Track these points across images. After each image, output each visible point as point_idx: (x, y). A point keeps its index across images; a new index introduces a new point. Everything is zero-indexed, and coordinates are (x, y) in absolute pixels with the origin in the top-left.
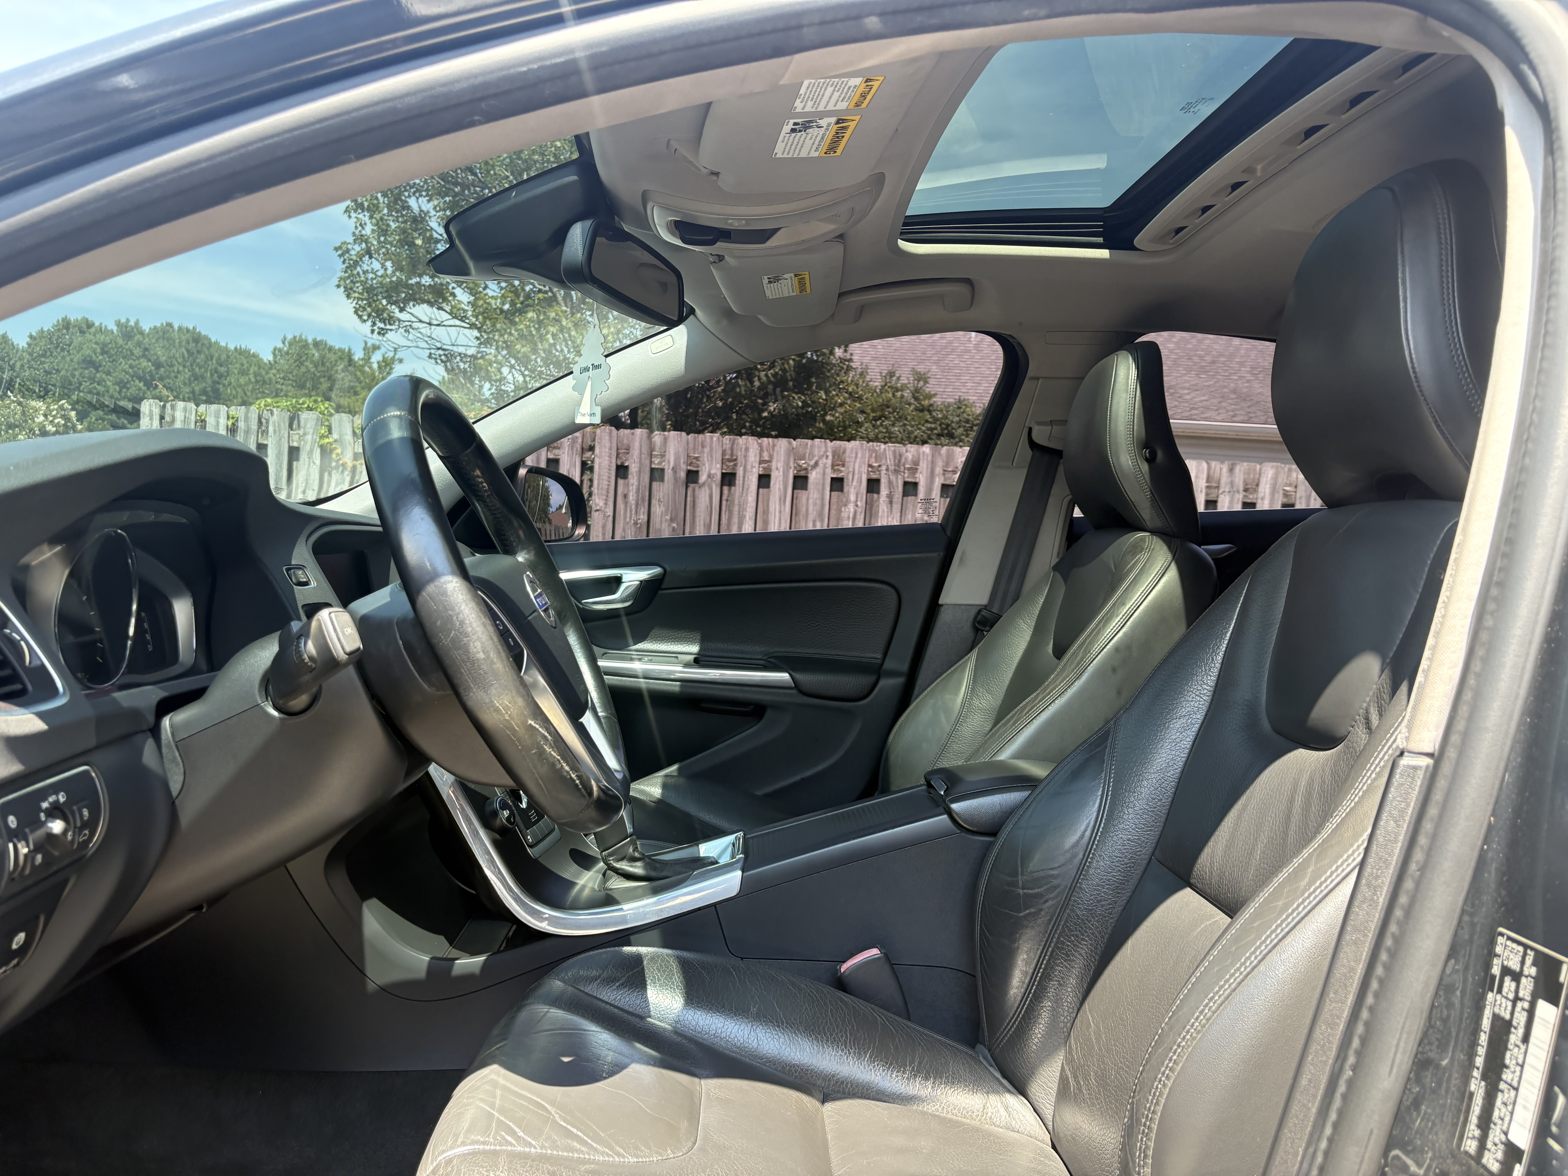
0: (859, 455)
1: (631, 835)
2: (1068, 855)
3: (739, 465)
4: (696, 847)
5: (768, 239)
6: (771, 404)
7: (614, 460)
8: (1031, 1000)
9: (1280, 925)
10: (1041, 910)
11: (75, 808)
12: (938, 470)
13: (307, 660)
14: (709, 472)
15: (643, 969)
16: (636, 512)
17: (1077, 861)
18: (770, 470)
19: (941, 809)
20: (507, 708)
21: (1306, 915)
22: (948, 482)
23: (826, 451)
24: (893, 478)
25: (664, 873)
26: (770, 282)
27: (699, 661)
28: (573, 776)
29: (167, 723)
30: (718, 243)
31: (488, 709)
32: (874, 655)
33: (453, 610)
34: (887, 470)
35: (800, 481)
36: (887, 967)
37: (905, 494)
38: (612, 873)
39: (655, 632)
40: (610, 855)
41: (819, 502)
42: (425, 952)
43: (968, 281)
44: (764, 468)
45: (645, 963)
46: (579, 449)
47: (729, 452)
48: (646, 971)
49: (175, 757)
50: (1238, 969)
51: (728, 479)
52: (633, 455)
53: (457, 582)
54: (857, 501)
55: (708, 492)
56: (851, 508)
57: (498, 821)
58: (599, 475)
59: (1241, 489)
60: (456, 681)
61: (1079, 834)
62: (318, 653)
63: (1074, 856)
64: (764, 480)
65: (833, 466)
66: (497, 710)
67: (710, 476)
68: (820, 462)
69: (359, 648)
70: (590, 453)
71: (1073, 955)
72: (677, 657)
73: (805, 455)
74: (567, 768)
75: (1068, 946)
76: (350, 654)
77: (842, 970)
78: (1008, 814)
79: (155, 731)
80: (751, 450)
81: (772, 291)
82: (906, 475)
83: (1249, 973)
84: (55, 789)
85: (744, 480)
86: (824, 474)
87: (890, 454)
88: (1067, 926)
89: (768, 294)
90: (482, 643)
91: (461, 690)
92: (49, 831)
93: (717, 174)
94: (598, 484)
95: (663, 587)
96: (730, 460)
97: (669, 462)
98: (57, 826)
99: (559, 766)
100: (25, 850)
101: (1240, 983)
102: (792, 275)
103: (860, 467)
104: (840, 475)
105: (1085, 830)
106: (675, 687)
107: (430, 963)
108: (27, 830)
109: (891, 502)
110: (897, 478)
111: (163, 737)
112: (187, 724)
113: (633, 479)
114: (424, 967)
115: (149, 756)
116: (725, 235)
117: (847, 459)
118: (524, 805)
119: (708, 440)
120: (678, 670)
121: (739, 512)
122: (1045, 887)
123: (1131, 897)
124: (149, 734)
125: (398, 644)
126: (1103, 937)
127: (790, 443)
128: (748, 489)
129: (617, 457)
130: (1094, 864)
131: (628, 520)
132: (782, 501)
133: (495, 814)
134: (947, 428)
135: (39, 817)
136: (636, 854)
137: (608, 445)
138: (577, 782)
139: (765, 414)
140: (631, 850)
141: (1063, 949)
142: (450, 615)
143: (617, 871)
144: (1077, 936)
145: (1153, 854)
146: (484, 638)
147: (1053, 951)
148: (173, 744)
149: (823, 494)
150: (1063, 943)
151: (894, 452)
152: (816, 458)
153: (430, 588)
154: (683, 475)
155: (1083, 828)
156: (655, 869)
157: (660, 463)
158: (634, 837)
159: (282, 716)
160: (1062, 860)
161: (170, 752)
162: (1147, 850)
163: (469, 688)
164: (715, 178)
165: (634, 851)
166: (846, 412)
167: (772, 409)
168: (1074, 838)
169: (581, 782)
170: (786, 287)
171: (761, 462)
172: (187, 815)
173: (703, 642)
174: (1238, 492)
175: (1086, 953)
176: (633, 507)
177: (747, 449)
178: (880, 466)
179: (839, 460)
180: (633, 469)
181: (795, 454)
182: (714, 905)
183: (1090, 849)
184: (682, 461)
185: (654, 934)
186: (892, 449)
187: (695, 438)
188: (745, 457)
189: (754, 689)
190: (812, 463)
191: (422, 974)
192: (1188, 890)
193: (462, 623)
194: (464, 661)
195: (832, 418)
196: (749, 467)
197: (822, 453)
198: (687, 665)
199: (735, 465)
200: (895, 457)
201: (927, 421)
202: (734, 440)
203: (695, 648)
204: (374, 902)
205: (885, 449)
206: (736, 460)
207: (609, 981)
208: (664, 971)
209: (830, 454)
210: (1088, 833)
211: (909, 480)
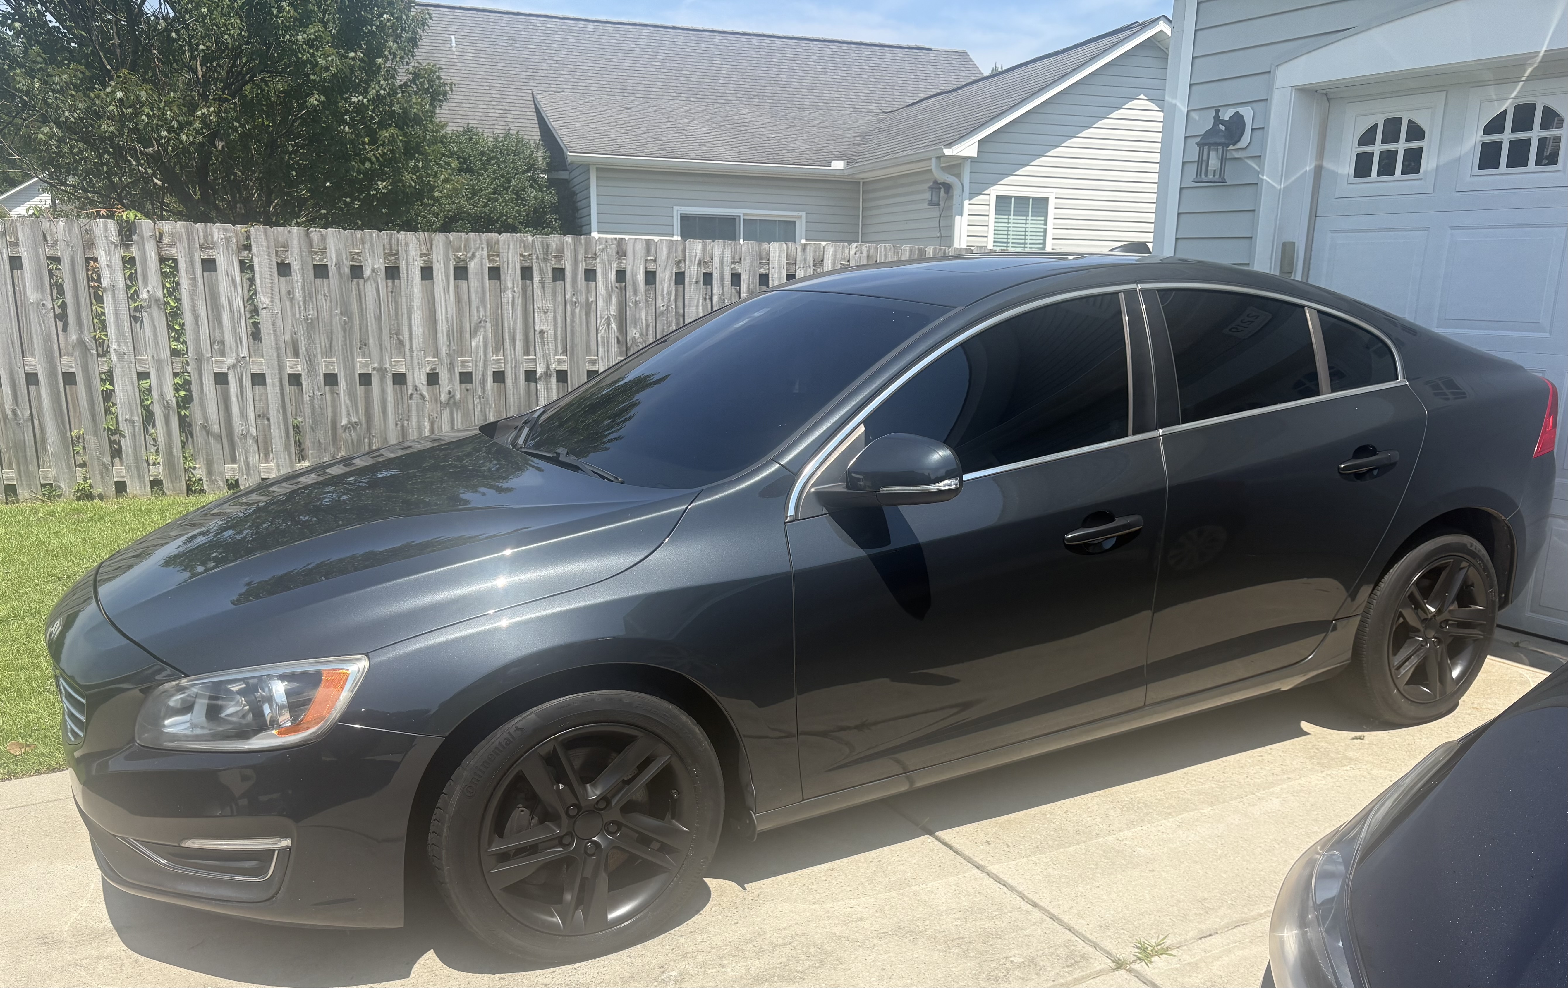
0: (511, 247)
3: (401, 258)
7: (274, 259)
12: (581, 257)
14: (373, 267)
16: (305, 307)
18: (432, 263)
22: (589, 267)
23: (481, 243)
24: (543, 265)
34: (537, 258)
35: (461, 272)
37: (555, 279)
41: (479, 290)
44: (425, 261)
46: (235, 248)
47: (388, 246)
51: (392, 272)
54: (514, 287)
55: (374, 286)
56: (509, 293)
58: (261, 274)
64: (427, 272)
65: (489, 256)
67: (373, 270)
68: (477, 254)
70: (247, 252)
73: (460, 247)
80: (411, 245)
82: (553, 263)
85: (407, 273)
86: (482, 264)
87: (538, 245)
94: (261, 283)
96: (391, 255)
97: (331, 259)
103: (513, 257)
104: (495, 265)
109: (543, 287)
110: (546, 266)
113: (297, 277)
117: (501, 251)
119: (367, 236)
121: (407, 303)
127: (447, 237)
128: (412, 281)
129: (277, 255)
131: (298, 316)
132: (446, 290)
137: (265, 244)
149: (483, 283)
151: (542, 242)
152: (473, 250)
154: (347, 270)
157: (320, 260)
171: (422, 255)
176: (301, 303)
177: (407, 244)
178: (530, 255)
179: (494, 252)
180: (296, 266)
181: (452, 247)
184: (344, 257)
186: (540, 239)
188: (406, 251)
190: (469, 255)
196: (411, 260)
197: (478, 246)
199: (398, 259)
200: (543, 248)
205: (533, 241)
206: (397, 254)
209: (485, 246)
211: (556, 266)
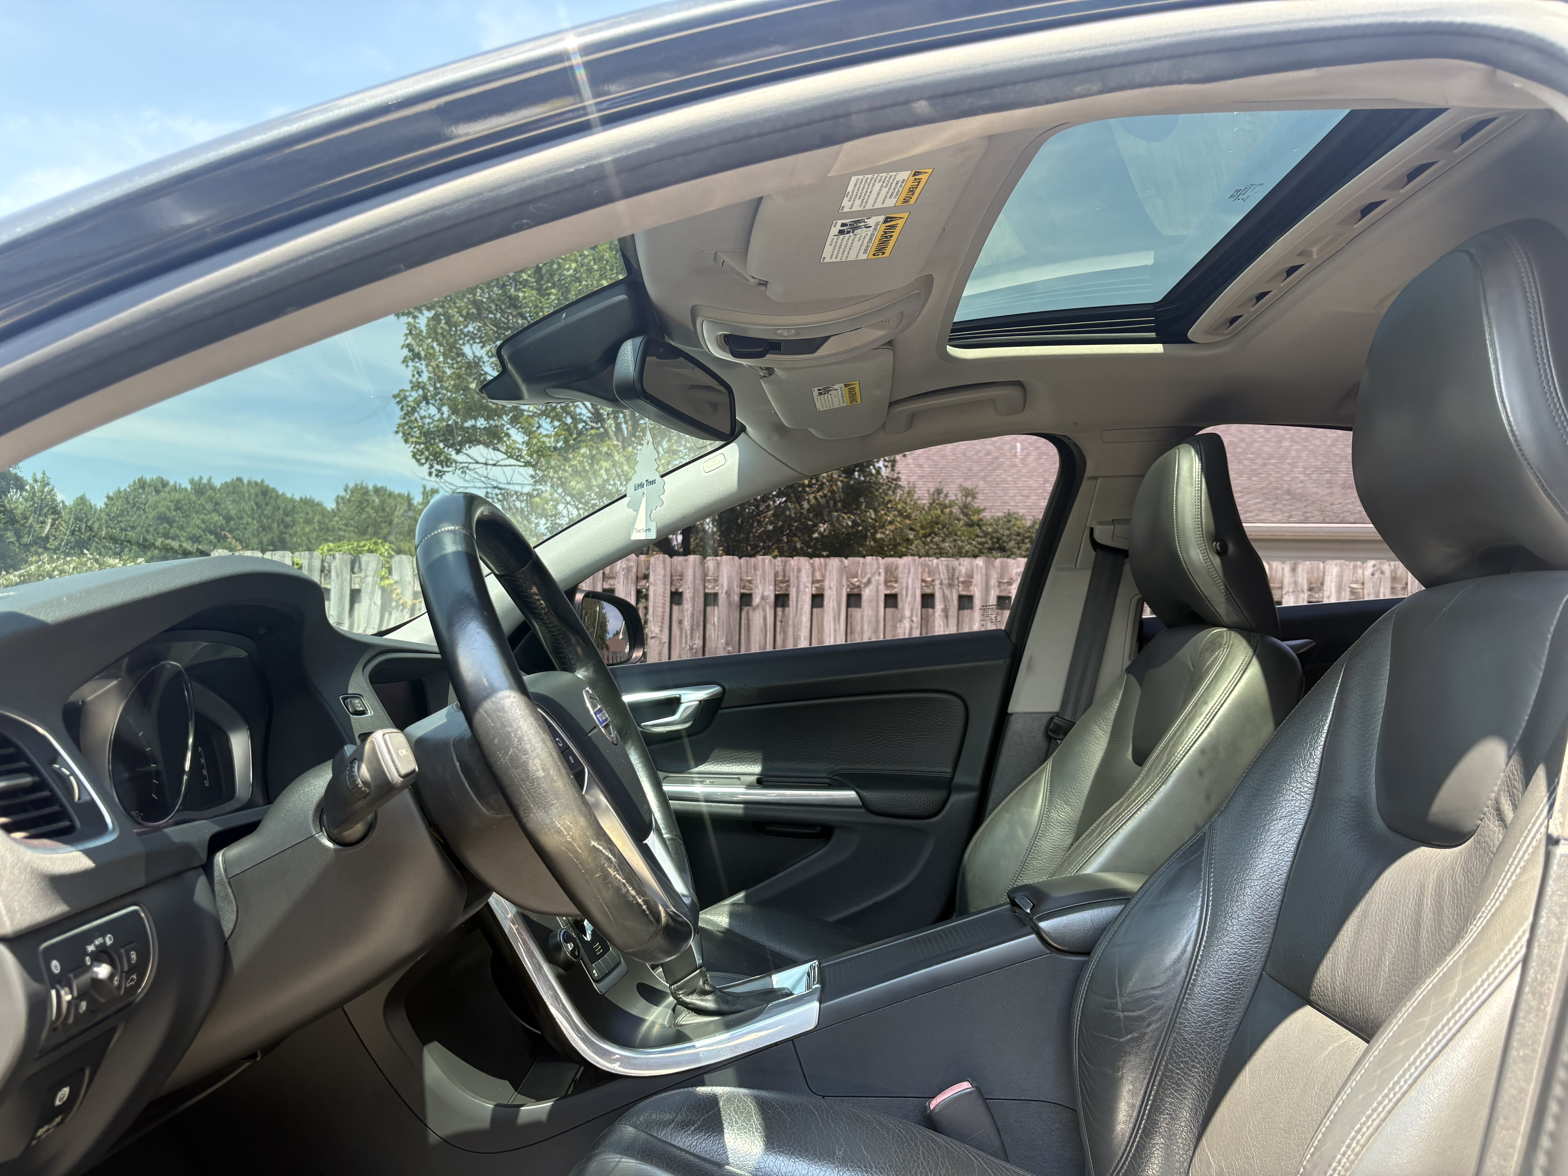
0: (912, 571)
1: (700, 967)
2: (1170, 973)
3: (792, 585)
4: (768, 978)
5: (818, 348)
6: (821, 525)
7: (668, 587)
8: (1141, 1137)
9: (1430, 1043)
10: (1145, 1034)
11: (122, 950)
12: (993, 582)
13: (361, 785)
14: (763, 594)
15: (719, 1110)
16: (692, 637)
17: (1180, 979)
18: (823, 589)
19: (1029, 929)
20: (568, 829)
21: (1458, 1031)
22: (1003, 594)
23: (878, 568)
24: (947, 592)
25: (738, 1007)
26: (820, 394)
27: (762, 782)
28: (640, 901)
29: (220, 858)
30: (768, 356)
31: (549, 830)
32: (943, 769)
33: (511, 726)
34: (941, 584)
35: (854, 599)
36: (979, 1102)
37: (961, 607)
38: (683, 1008)
39: (716, 753)
40: (680, 988)
41: (873, 619)
42: (488, 1099)
43: (1019, 384)
44: (817, 588)
45: (721, 1104)
46: (634, 578)
47: (781, 573)
48: (723, 1113)
49: (227, 895)
50: (1387, 1095)
51: (781, 600)
52: (686, 582)
53: (514, 697)
54: (912, 616)
55: (762, 614)
56: (907, 623)
57: (563, 954)
58: (654, 602)
59: (1306, 588)
60: (516, 802)
61: (1180, 948)
62: (371, 776)
63: (1176, 974)
64: (817, 600)
65: (886, 582)
66: (559, 831)
67: (763, 598)
68: (873, 579)
69: (414, 771)
70: (645, 581)
71: (1185, 1085)
72: (739, 779)
73: (857, 572)
74: (633, 892)
75: (1177, 1074)
76: (405, 777)
77: (932, 1107)
78: (1101, 931)
79: (208, 868)
80: (803, 571)
81: (822, 403)
82: (960, 589)
83: (1399, 1100)
84: (101, 931)
85: (797, 601)
86: (877, 591)
87: (942, 569)
88: (1175, 1052)
89: (819, 405)
90: (542, 760)
91: (521, 812)
92: (94, 976)
93: (765, 284)
94: (654, 611)
95: (723, 706)
96: (782, 582)
97: (722, 586)
98: (103, 971)
99: (624, 890)
100: (69, 997)
101: (1390, 1112)
102: (842, 385)
103: (913, 582)
104: (893, 592)
105: (1187, 945)
106: (739, 809)
107: (494, 1111)
108: (71, 975)
109: (947, 617)
110: (951, 592)
111: (216, 873)
112: (240, 858)
113: (687, 605)
114: (488, 1116)
115: (201, 894)
116: (774, 346)
117: (900, 575)
118: (588, 938)
119: (760, 563)
120: (740, 792)
121: (794, 632)
122: (1147, 1009)
123: (1243, 1017)
124: (201, 870)
125: (455, 766)
126: (1215, 1063)
127: (842, 562)
128: (802, 609)
129: (671, 584)
130: (1199, 982)
131: (683, 645)
132: (837, 618)
133: (559, 947)
134: (998, 542)
135: (84, 961)
136: (707, 987)
137: (662, 572)
138: (644, 907)
139: (816, 535)
140: (701, 983)
141: (1172, 1077)
142: (509, 733)
143: (687, 1005)
144: (1186, 1062)
145: (1263, 969)
146: (544, 755)
147: (1161, 1081)
148: (226, 880)
149: (877, 612)
150: (1172, 1071)
151: (947, 566)
152: (869, 576)
153: (487, 705)
154: (736, 598)
155: (1184, 942)
156: (727, 1002)
157: (713, 588)
158: (704, 969)
159: (337, 847)
160: (1163, 978)
161: (223, 890)
162: (1256, 965)
163: (528, 808)
164: (763, 288)
165: (704, 983)
166: (896, 529)
167: (822, 530)
168: (1174, 954)
169: (648, 907)
170: (837, 399)
171: (814, 582)
172: (240, 956)
173: (765, 762)
174: (1303, 591)
175: (1198, 1081)
176: (689, 632)
177: (799, 570)
178: (933, 581)
179: (891, 577)
180: (688, 595)
181: (847, 573)
182: (792, 1040)
183: (1194, 964)
184: (735, 584)
185: (729, 1073)
186: (945, 563)
187: (747, 562)
188: (798, 577)
189: (820, 809)
190: (865, 580)
191: (486, 1124)
192: (1308, 1009)
193: (520, 739)
194: (522, 780)
195: (882, 536)
196: (802, 587)
197: (874, 570)
198: (750, 786)
199: (788, 586)
200: (948, 571)
201: (977, 536)
202: (786, 562)
203: (757, 769)
204: (435, 1045)
205: (937, 564)
206: (788, 581)
207: (684, 1125)
208: (742, 1113)
209: (882, 571)
210: (1190, 948)
211: (964, 593)
